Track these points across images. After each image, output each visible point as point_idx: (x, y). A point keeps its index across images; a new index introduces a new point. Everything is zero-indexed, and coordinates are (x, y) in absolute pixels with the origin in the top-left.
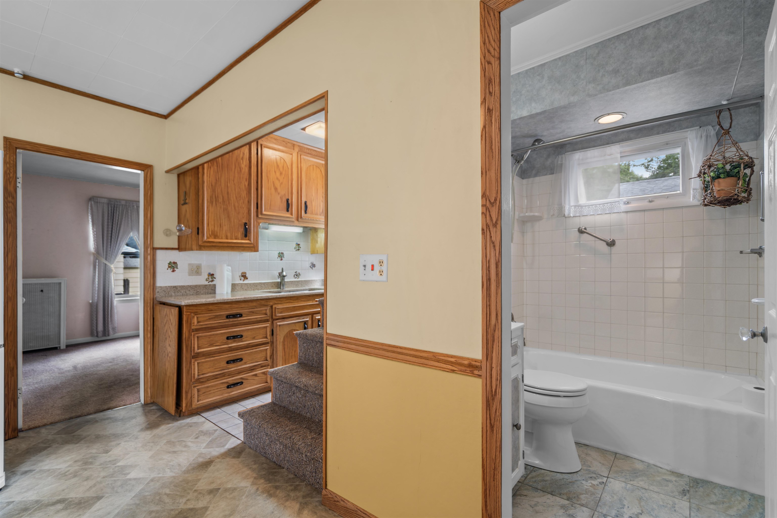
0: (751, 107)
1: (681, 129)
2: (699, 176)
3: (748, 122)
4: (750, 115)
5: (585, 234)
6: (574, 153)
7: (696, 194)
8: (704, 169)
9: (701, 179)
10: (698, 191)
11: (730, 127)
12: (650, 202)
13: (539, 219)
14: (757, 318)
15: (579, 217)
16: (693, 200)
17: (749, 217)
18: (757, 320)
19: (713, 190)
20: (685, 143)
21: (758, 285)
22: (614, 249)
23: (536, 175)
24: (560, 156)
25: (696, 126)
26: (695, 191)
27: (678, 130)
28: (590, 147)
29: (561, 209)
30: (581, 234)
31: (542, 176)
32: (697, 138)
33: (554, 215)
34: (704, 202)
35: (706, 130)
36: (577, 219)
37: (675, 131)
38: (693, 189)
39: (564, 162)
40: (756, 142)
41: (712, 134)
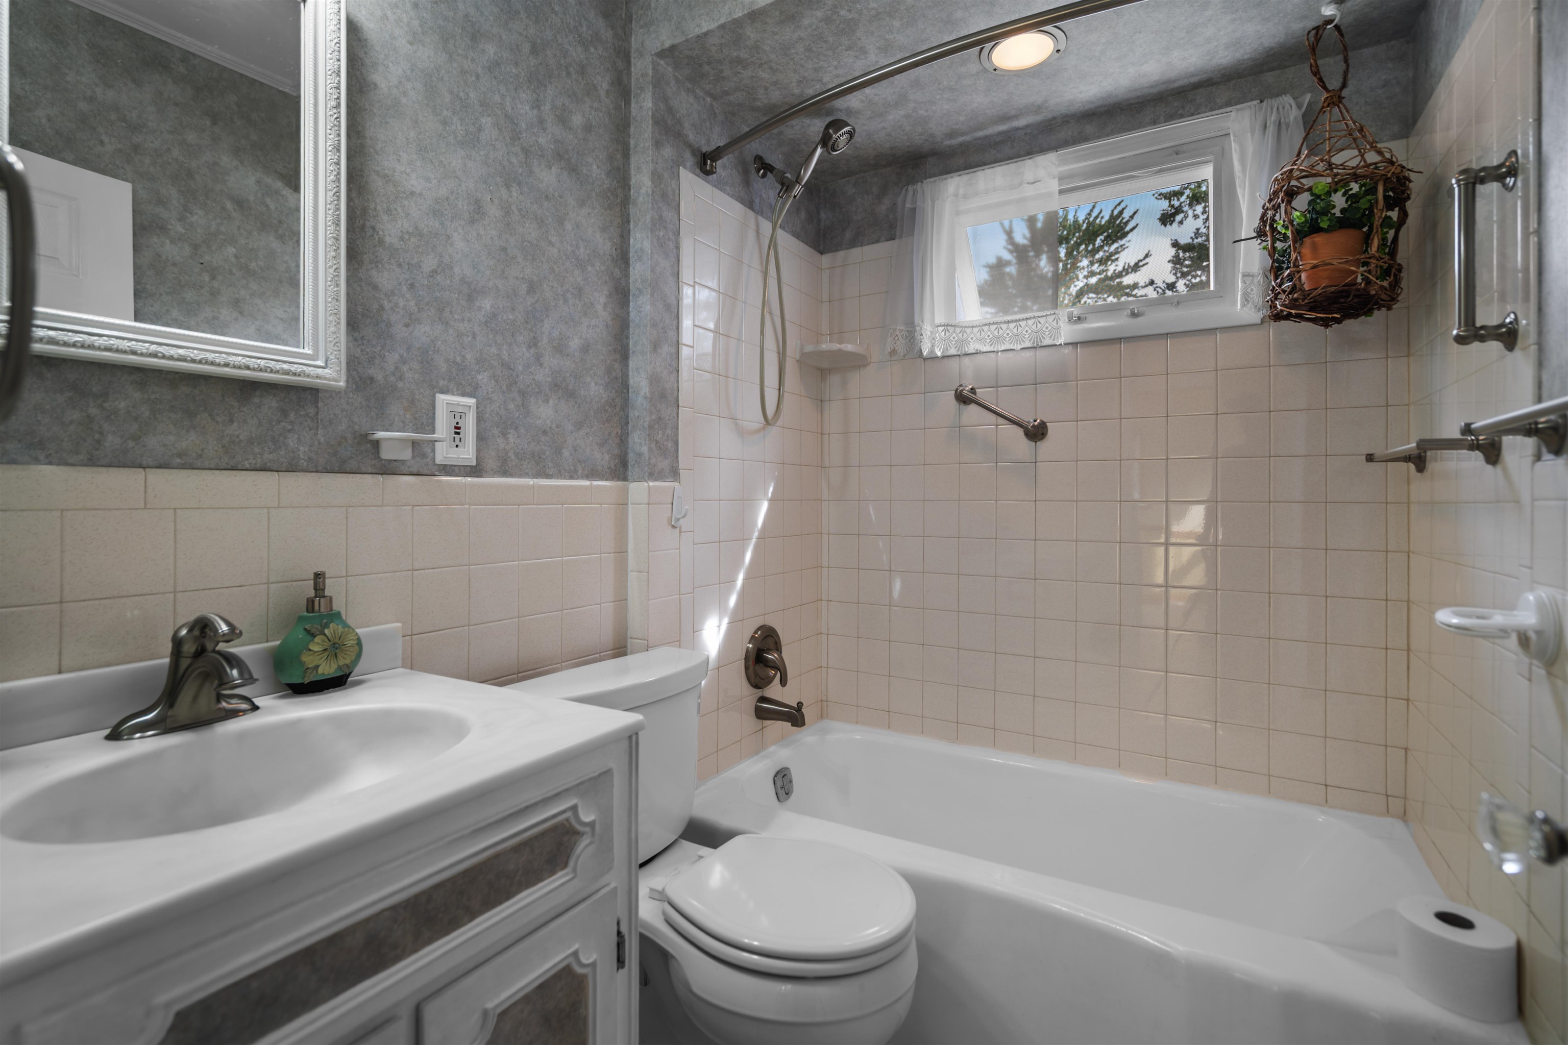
0: (1392, 43)
1: (1212, 110)
2: (1260, 234)
3: (1383, 86)
4: (1390, 65)
5: (973, 407)
6: (946, 179)
7: (1252, 290)
8: (1274, 206)
9: (1264, 244)
10: (1256, 280)
11: (1344, 85)
12: (1134, 315)
13: (857, 362)
14: (1406, 648)
15: (958, 358)
16: (1243, 305)
17: (1387, 358)
18: (1408, 655)
19: (1298, 266)
20: (1223, 149)
21: (1408, 552)
22: (1043, 445)
23: (854, 243)
24: (910, 188)
25: (1252, 100)
26: (1249, 279)
27: (1205, 112)
28: (985, 164)
29: (912, 335)
30: (963, 407)
31: (867, 244)
32: (1253, 131)
33: (893, 352)
34: (1273, 306)
35: (1278, 108)
36: (954, 364)
37: (1199, 113)
38: (1244, 276)
39: (919, 203)
40: (1404, 141)
41: (1292, 118)
